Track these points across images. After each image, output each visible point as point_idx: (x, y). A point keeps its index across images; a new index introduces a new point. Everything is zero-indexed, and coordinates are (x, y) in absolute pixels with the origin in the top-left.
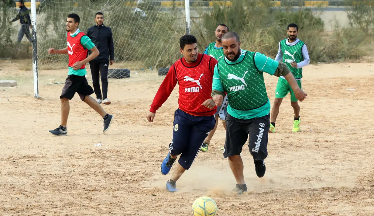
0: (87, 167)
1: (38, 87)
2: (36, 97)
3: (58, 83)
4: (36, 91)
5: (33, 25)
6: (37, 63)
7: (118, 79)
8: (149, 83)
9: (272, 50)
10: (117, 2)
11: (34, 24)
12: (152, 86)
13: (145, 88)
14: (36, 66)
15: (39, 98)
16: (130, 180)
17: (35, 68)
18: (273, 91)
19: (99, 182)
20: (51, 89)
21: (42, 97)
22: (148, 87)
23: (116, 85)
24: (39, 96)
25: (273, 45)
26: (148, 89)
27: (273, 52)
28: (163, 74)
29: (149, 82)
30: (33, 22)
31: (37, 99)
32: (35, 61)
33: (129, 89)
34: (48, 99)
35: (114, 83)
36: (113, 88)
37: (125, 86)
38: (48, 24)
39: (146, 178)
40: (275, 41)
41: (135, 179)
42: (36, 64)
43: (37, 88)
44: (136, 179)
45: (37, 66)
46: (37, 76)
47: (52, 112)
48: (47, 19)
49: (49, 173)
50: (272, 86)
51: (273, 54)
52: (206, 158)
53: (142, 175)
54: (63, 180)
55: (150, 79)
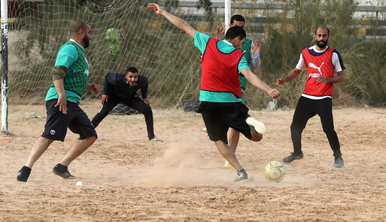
0: (64, 206)
1: (7, 118)
2: (4, 132)
3: (38, 116)
4: (4, 124)
5: (3, 29)
6: (7, 83)
7: (126, 115)
8: (170, 121)
9: (349, 85)
10: (126, 2)
11: (4, 27)
12: (174, 125)
13: (164, 127)
14: (5, 88)
15: (8, 134)
16: (125, 218)
17: (4, 90)
18: (347, 136)
19: (79, 219)
20: (28, 124)
21: (14, 133)
22: (169, 126)
23: (123, 122)
24: (9, 130)
25: (350, 78)
26: (167, 128)
27: (350, 89)
28: (191, 110)
29: (171, 119)
30: (3, 23)
31: (6, 135)
32: (5, 80)
33: (141, 127)
34: (22, 135)
35: (120, 120)
36: (117, 125)
37: (136, 123)
38: (31, 45)
39: (149, 217)
40: (354, 73)
41: (132, 217)
42: (5, 85)
43: (7, 120)
44: (134, 216)
45: (7, 88)
46: (6, 103)
47: (25, 148)
48: (31, 38)
49: (6, 209)
50: (345, 130)
51: (350, 90)
52: (240, 201)
53: (143, 214)
54: (25, 217)
55: (171, 116)
